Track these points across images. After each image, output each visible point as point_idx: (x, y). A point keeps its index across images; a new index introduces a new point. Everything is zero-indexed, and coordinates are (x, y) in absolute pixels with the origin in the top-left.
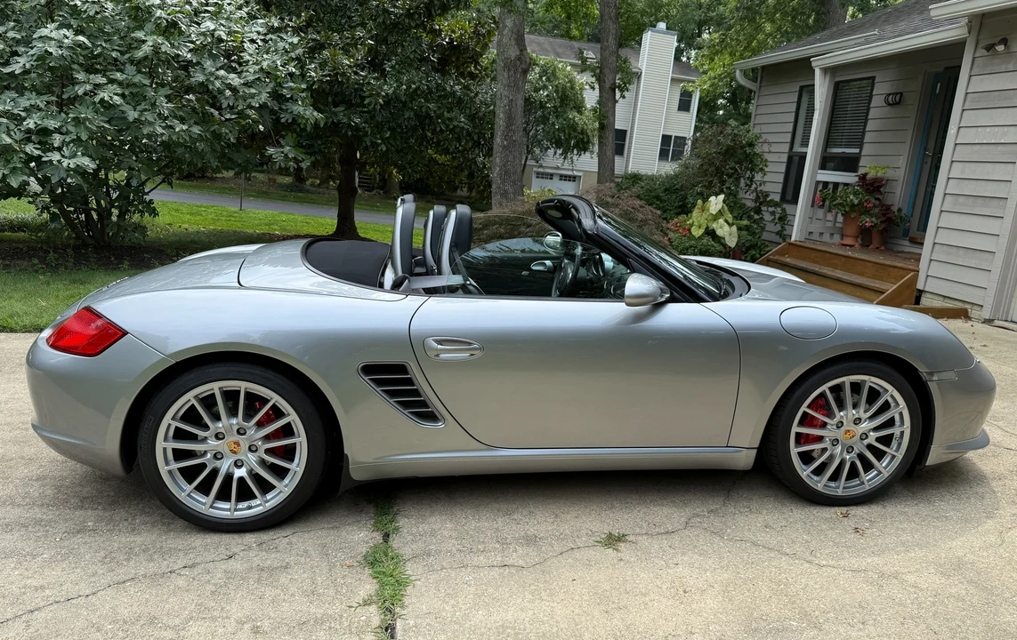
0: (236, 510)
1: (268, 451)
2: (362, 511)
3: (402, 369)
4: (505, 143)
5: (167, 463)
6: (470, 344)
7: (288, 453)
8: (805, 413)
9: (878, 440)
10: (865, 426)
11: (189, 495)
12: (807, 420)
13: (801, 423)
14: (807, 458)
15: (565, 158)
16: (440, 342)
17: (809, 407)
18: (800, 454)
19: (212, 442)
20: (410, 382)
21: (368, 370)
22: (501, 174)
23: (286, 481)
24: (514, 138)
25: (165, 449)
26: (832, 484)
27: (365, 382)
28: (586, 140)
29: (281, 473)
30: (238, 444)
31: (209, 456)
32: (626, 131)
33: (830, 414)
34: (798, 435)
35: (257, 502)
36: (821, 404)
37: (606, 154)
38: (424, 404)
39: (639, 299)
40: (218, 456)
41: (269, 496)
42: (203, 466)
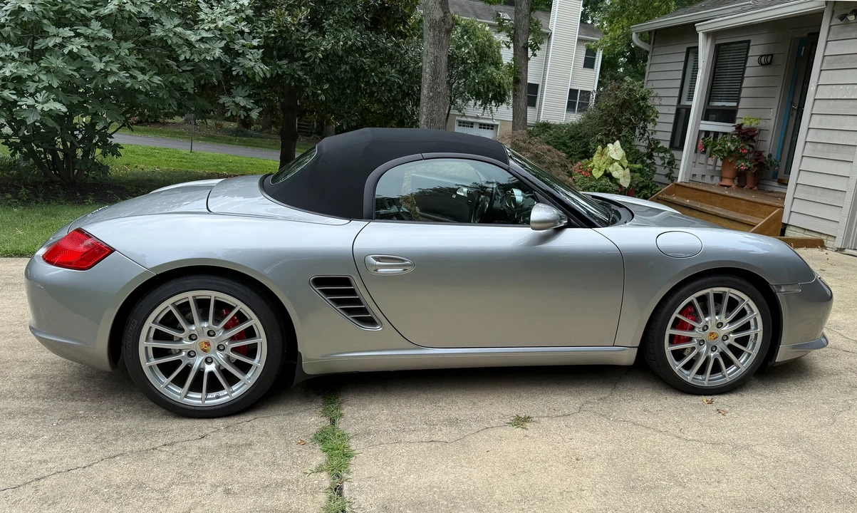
0: (206, 399)
1: (234, 350)
2: (312, 401)
3: (346, 281)
4: (431, 94)
5: (148, 360)
6: (403, 261)
7: (251, 352)
8: (676, 318)
9: (736, 340)
10: (726, 329)
11: (166, 387)
12: (678, 324)
13: (674, 327)
14: (679, 355)
15: (484, 109)
16: (378, 259)
17: (680, 313)
18: (673, 352)
19: (187, 343)
20: (353, 292)
21: (318, 282)
22: (428, 122)
23: (249, 375)
24: (439, 90)
25: (146, 348)
26: (700, 377)
27: (316, 291)
28: (502, 92)
29: (245, 368)
30: (208, 344)
31: (184, 354)
32: (537, 85)
33: (697, 319)
34: (672, 336)
35: (225, 392)
36: (689, 310)
37: (519, 105)
38: (365, 311)
39: (542, 224)
40: (191, 354)
41: (234, 388)
42: (179, 362)
